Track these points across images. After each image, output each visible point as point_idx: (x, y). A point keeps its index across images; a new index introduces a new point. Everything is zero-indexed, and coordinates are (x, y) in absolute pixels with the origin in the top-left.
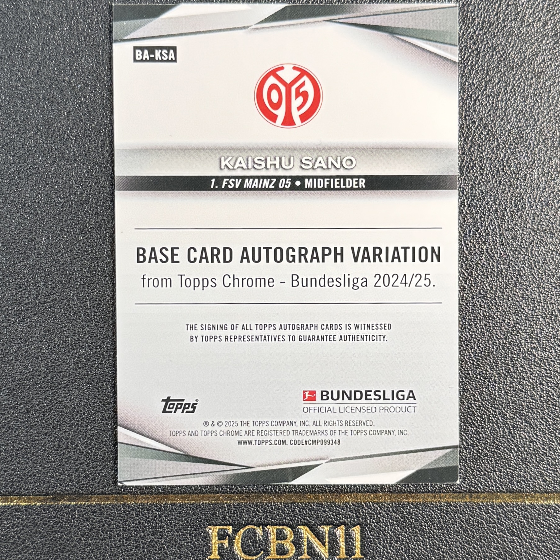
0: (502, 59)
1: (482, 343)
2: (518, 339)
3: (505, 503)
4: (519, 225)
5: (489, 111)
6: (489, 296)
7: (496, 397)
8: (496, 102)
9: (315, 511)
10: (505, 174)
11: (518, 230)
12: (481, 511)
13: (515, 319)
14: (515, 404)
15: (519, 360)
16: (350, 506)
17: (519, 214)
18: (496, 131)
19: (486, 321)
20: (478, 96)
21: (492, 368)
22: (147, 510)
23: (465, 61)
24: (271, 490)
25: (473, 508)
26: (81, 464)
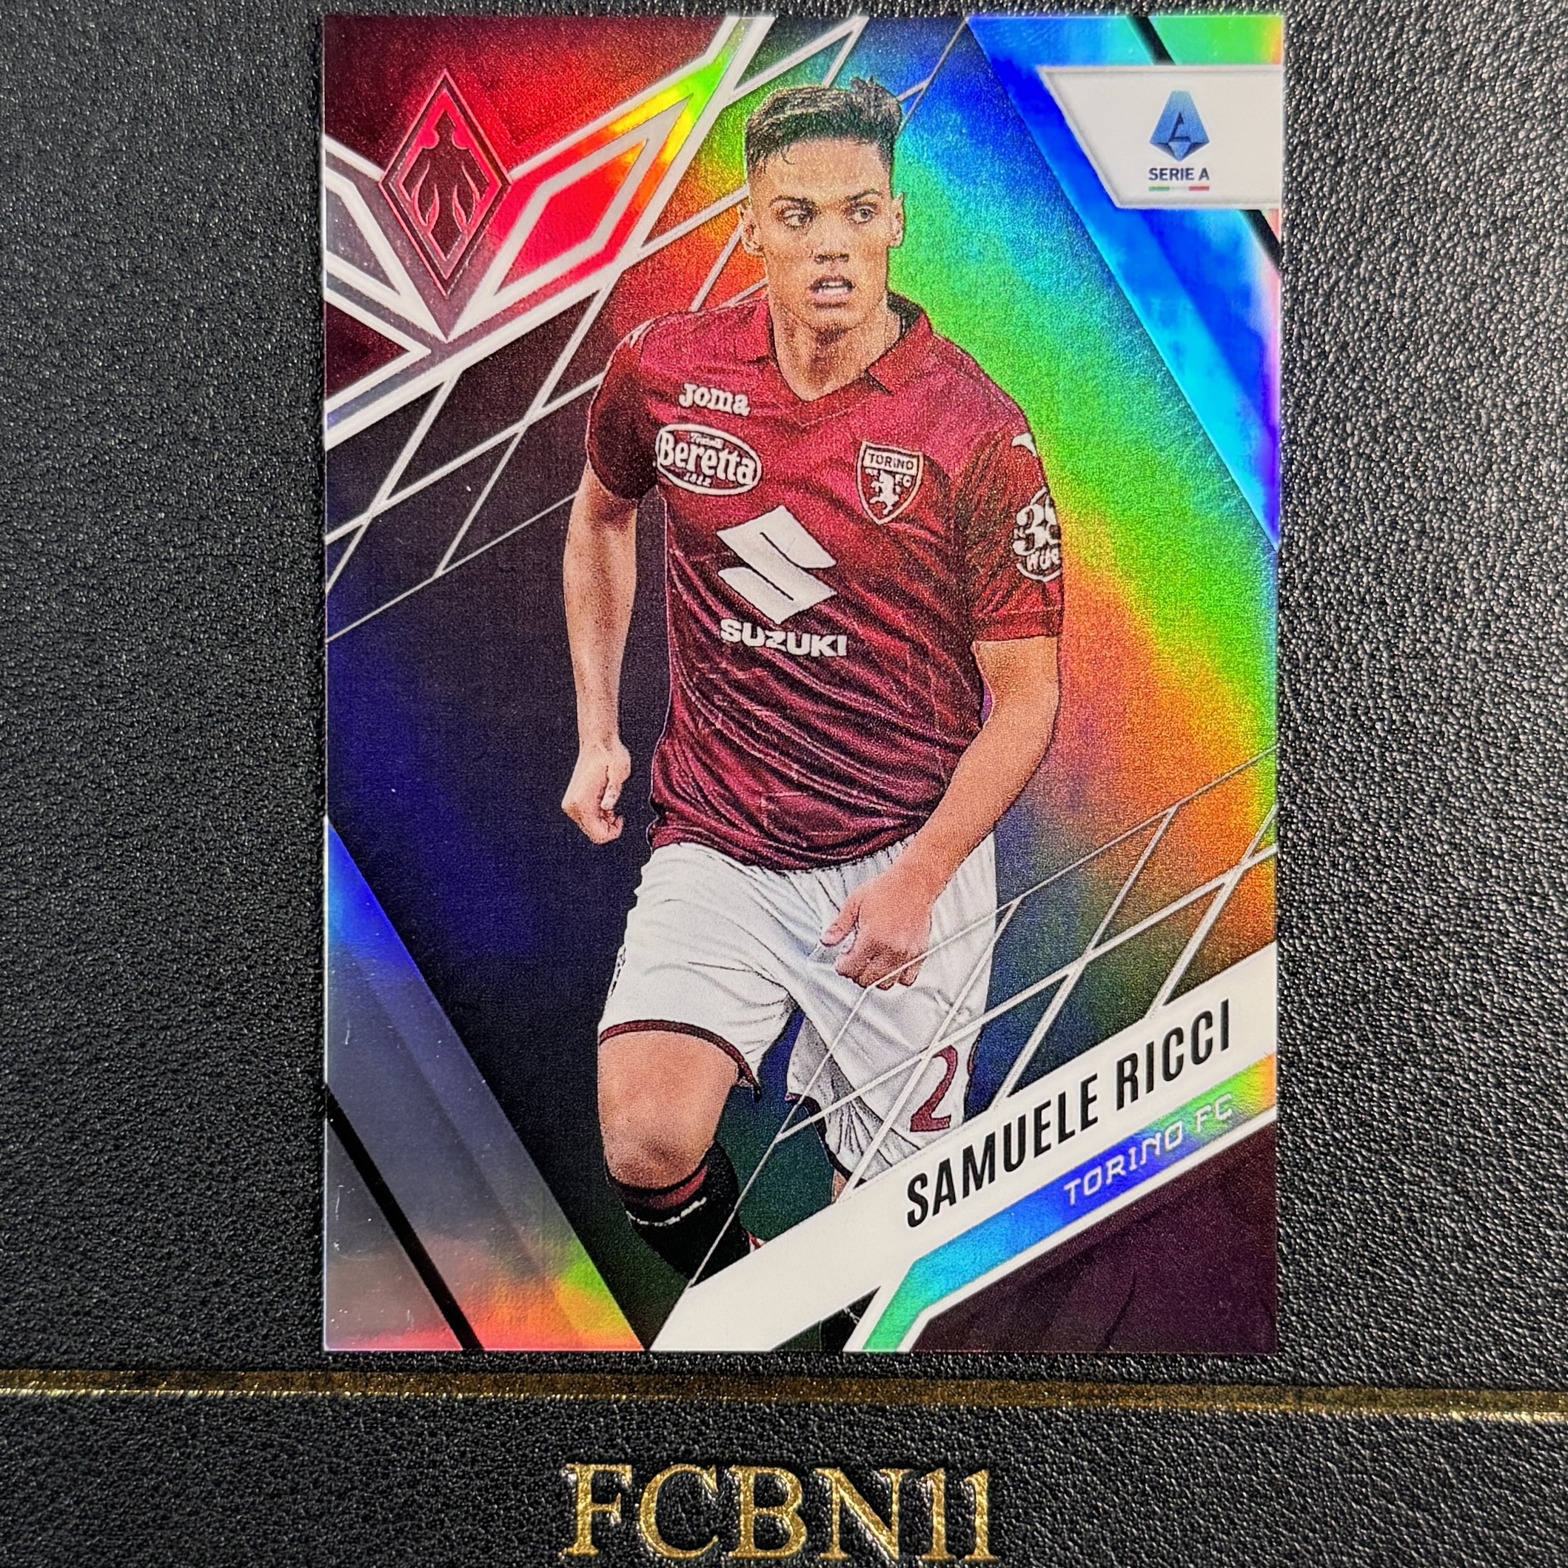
0: (1403, 180)
1: (1335, 970)
2: (1437, 959)
3: (1395, 1417)
4: (1443, 641)
5: (1367, 324)
6: (1357, 839)
7: (1374, 1119)
8: (1385, 300)
9: (865, 1427)
10: (1407, 501)
11: (1443, 656)
12: (1328, 1438)
13: (1429, 904)
14: (1427, 1140)
15: (1438, 1017)
16: (961, 1414)
17: (1445, 613)
18: (1385, 380)
19: (1348, 908)
20: (1337, 283)
21: (1362, 1039)
22: (398, 1417)
23: (1301, 183)
24: (743, 1366)
25: (1305, 1429)
26: (217, 1284)
